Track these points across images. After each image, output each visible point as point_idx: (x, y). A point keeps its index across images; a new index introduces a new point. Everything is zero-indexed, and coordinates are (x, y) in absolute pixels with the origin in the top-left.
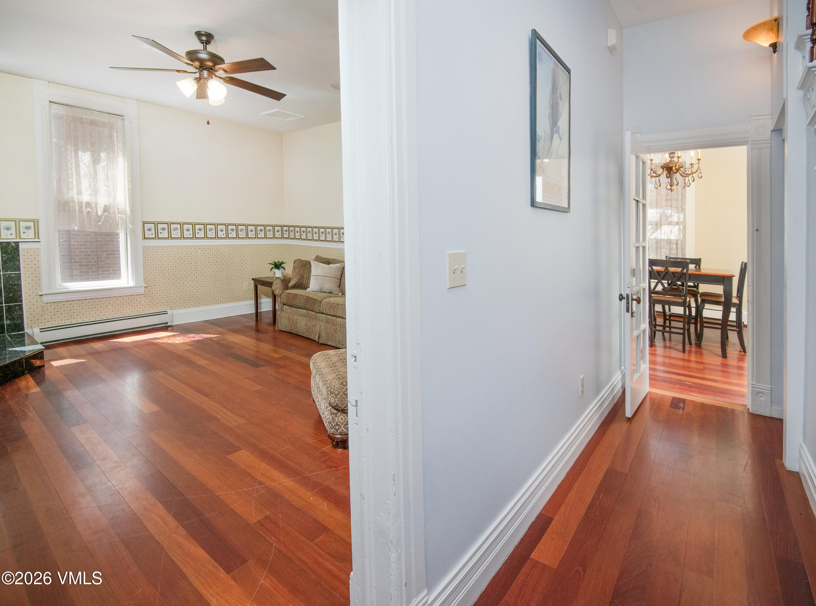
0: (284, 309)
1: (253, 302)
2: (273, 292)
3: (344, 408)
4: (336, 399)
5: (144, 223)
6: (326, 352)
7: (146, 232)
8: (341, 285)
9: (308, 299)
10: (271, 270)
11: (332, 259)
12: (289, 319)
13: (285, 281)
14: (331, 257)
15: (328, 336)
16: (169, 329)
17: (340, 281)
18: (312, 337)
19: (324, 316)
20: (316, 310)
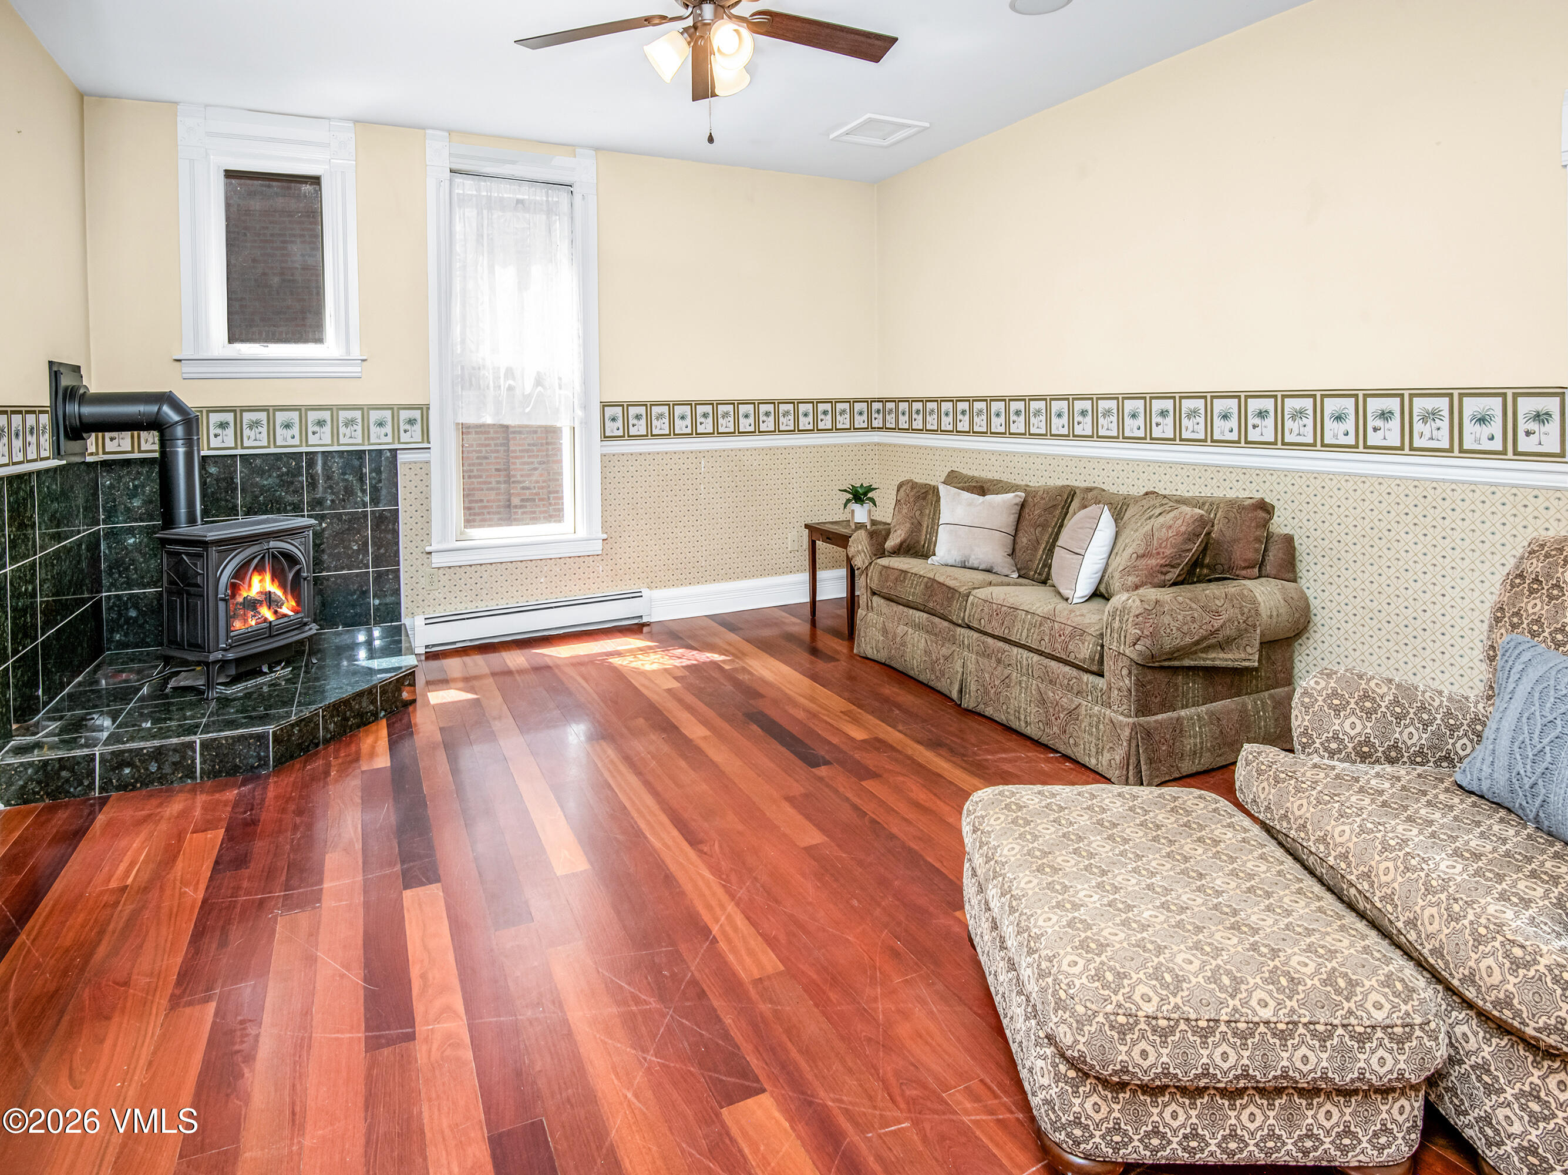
0: (875, 605)
1: (806, 577)
2: (849, 560)
3: (1110, 1075)
4: (1079, 1038)
5: (604, 405)
6: (1013, 794)
7: (608, 423)
8: (1017, 550)
9: (933, 586)
10: (845, 506)
11: (992, 481)
12: (885, 631)
13: (878, 534)
14: (990, 476)
15: (986, 692)
16: (645, 629)
17: (1014, 540)
18: (942, 685)
19: (976, 635)
20: (954, 618)
